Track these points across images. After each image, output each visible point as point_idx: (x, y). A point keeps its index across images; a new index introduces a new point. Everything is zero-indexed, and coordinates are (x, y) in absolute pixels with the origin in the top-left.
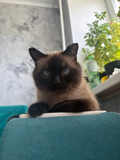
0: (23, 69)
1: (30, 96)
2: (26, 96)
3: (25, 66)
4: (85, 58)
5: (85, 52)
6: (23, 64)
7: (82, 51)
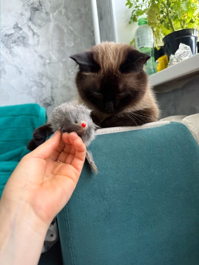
0: (18, 38)
1: (38, 86)
2: (32, 87)
3: (21, 32)
4: (131, 18)
5: (131, 5)
6: (16, 27)
7: (127, 4)
